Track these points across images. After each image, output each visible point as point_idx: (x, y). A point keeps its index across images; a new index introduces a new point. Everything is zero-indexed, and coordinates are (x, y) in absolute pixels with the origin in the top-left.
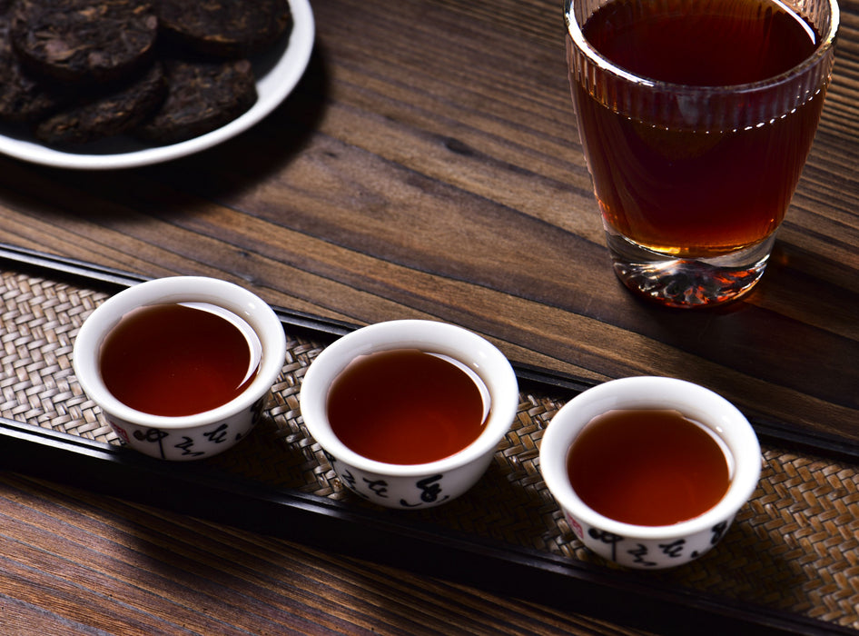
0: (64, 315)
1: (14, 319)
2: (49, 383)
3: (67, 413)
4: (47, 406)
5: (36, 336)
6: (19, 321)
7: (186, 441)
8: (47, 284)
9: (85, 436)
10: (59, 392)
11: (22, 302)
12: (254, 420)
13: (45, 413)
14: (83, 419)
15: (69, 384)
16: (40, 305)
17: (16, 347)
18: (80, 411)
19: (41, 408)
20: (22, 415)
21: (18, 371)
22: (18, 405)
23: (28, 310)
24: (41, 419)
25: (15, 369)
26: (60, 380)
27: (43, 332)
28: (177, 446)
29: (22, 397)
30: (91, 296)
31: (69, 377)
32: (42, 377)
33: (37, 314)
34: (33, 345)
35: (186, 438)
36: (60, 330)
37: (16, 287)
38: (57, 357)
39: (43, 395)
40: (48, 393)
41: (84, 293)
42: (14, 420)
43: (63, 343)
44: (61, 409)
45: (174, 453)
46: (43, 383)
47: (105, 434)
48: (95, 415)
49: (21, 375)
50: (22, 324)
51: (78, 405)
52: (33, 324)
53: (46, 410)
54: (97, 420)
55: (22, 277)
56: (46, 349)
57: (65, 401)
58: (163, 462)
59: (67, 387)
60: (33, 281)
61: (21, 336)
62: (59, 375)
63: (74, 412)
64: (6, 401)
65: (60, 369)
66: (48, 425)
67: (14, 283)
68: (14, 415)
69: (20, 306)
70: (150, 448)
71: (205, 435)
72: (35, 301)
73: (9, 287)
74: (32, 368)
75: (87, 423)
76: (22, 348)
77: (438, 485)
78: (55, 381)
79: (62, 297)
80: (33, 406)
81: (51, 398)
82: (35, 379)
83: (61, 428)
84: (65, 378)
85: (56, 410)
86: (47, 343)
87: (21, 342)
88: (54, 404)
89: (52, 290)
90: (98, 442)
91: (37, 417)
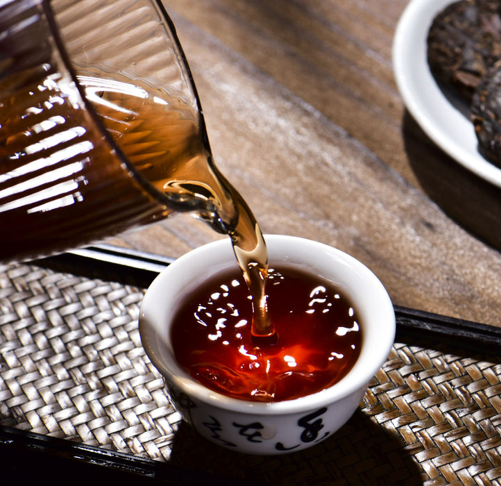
77: (320, 421)
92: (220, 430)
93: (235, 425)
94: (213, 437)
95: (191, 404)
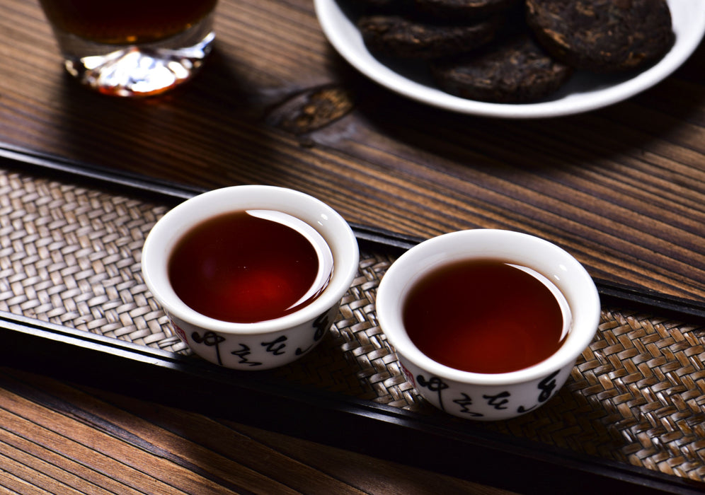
0: (98, 221)
1: (47, 225)
2: (85, 287)
3: (103, 316)
4: (84, 309)
5: (70, 242)
6: (53, 226)
7: (242, 348)
8: (80, 191)
9: (122, 338)
10: (94, 296)
11: (54, 208)
12: (316, 337)
13: (80, 316)
14: (120, 323)
15: (105, 288)
16: (73, 211)
17: (50, 252)
18: (116, 315)
19: (77, 311)
20: (57, 318)
21: (53, 275)
22: (53, 308)
23: (61, 216)
24: (77, 322)
25: (49, 273)
26: (96, 284)
27: (77, 238)
28: (234, 353)
29: (57, 301)
30: (124, 203)
31: (105, 281)
32: (77, 282)
33: (71, 220)
34: (67, 250)
35: (243, 346)
36: (94, 236)
37: (48, 193)
38: (92, 262)
39: (79, 299)
40: (84, 297)
41: (117, 200)
42: (50, 322)
43: (97, 249)
44: (97, 313)
45: (231, 361)
46: (78, 287)
47: (143, 338)
48: (132, 318)
49: (56, 279)
50: (55, 229)
51: (115, 308)
52: (66, 229)
53: (82, 313)
54: (134, 323)
55: (54, 185)
56: (81, 254)
57: (101, 305)
58: (219, 369)
59: (102, 291)
60: (65, 188)
61: (54, 241)
62: (95, 279)
63: (110, 316)
64: (41, 304)
65: (95, 274)
66: (84, 328)
67: (46, 189)
68: (50, 318)
69: (53, 212)
70: (207, 352)
71: (263, 344)
72: (67, 208)
73: (41, 193)
74: (66, 272)
75: (123, 326)
76: (55, 253)
77: (554, 381)
78: (91, 285)
79: (96, 204)
80: (68, 309)
81: (87, 301)
82: (71, 283)
83: (97, 331)
84: (101, 283)
85: (91, 313)
86: (81, 248)
87: (55, 247)
88: (90, 308)
89: (84, 197)
90: (136, 344)
91: (73, 320)
92: (470, 404)
93: (485, 397)
94: (462, 411)
95: (442, 385)
